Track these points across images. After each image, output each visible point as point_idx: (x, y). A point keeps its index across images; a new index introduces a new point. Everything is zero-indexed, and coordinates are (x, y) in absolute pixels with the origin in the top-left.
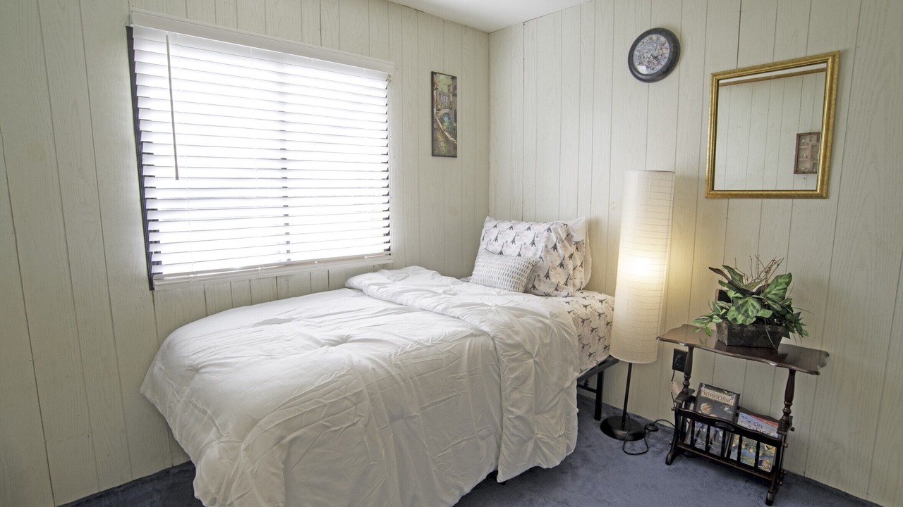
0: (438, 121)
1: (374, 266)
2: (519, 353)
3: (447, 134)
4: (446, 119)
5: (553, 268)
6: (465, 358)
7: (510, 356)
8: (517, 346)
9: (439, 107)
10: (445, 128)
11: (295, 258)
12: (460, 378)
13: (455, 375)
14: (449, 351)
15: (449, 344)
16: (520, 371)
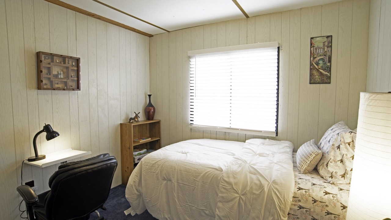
0: (314, 64)
1: (268, 136)
2: (228, 187)
3: (321, 70)
4: (321, 62)
5: (334, 161)
6: (202, 175)
7: (223, 185)
8: (229, 183)
9: (315, 56)
10: (320, 67)
11: (233, 127)
12: (197, 181)
13: (195, 179)
14: (197, 169)
15: (202, 167)
16: (225, 195)
